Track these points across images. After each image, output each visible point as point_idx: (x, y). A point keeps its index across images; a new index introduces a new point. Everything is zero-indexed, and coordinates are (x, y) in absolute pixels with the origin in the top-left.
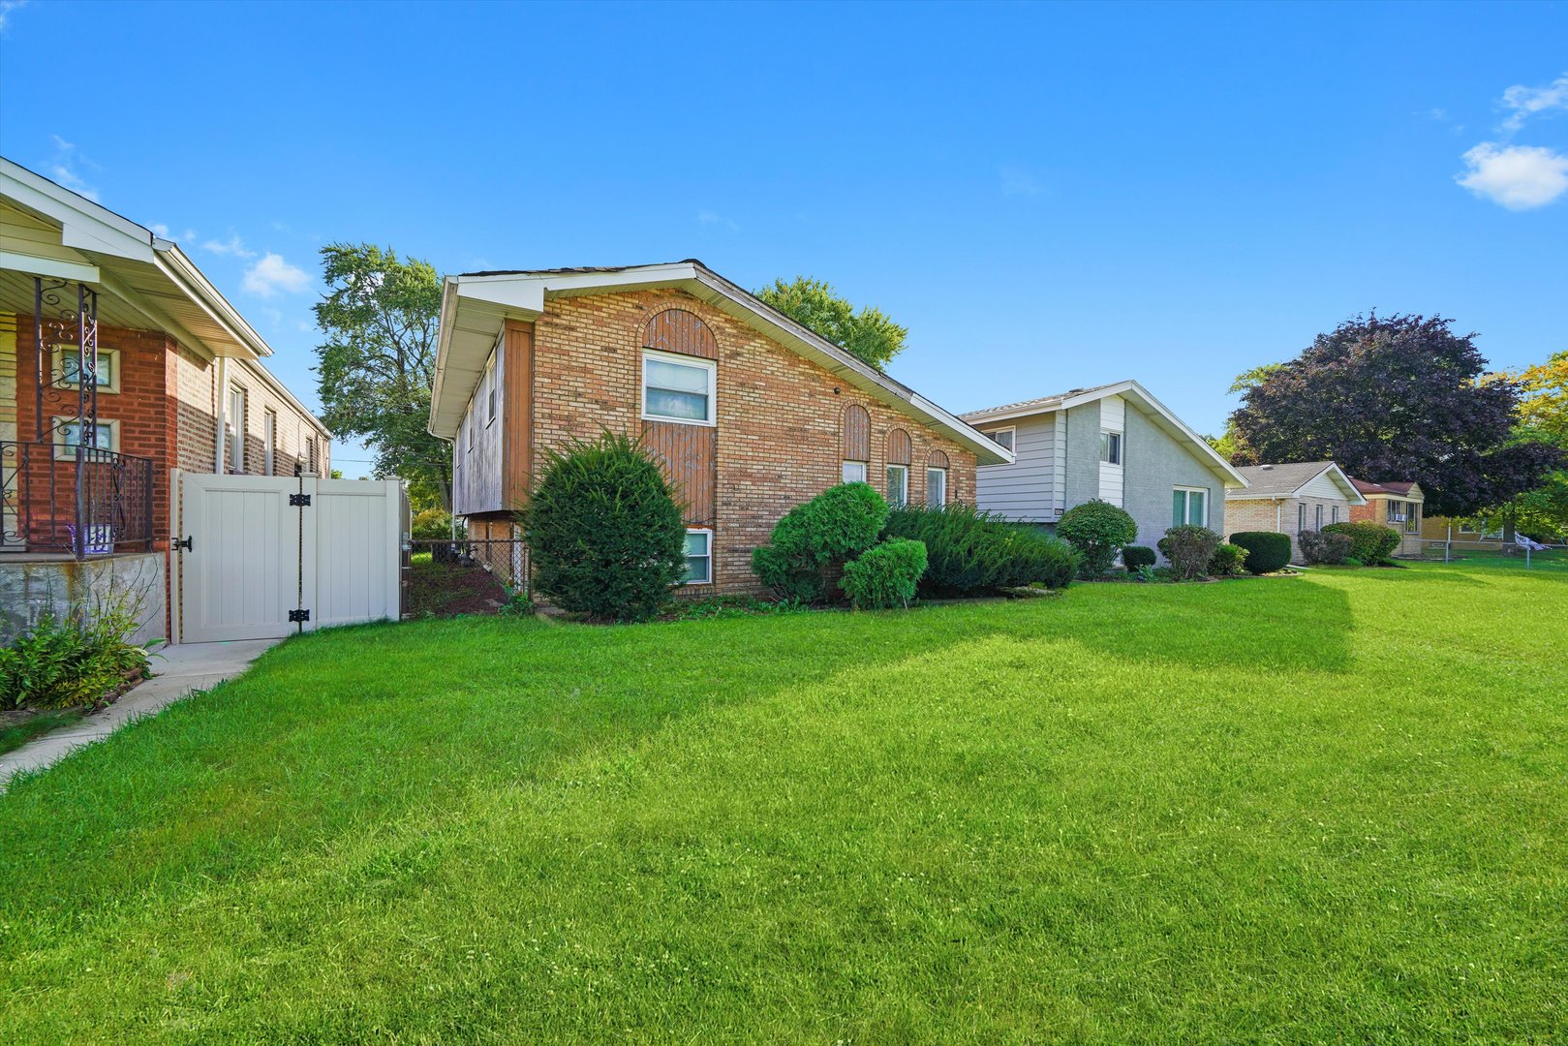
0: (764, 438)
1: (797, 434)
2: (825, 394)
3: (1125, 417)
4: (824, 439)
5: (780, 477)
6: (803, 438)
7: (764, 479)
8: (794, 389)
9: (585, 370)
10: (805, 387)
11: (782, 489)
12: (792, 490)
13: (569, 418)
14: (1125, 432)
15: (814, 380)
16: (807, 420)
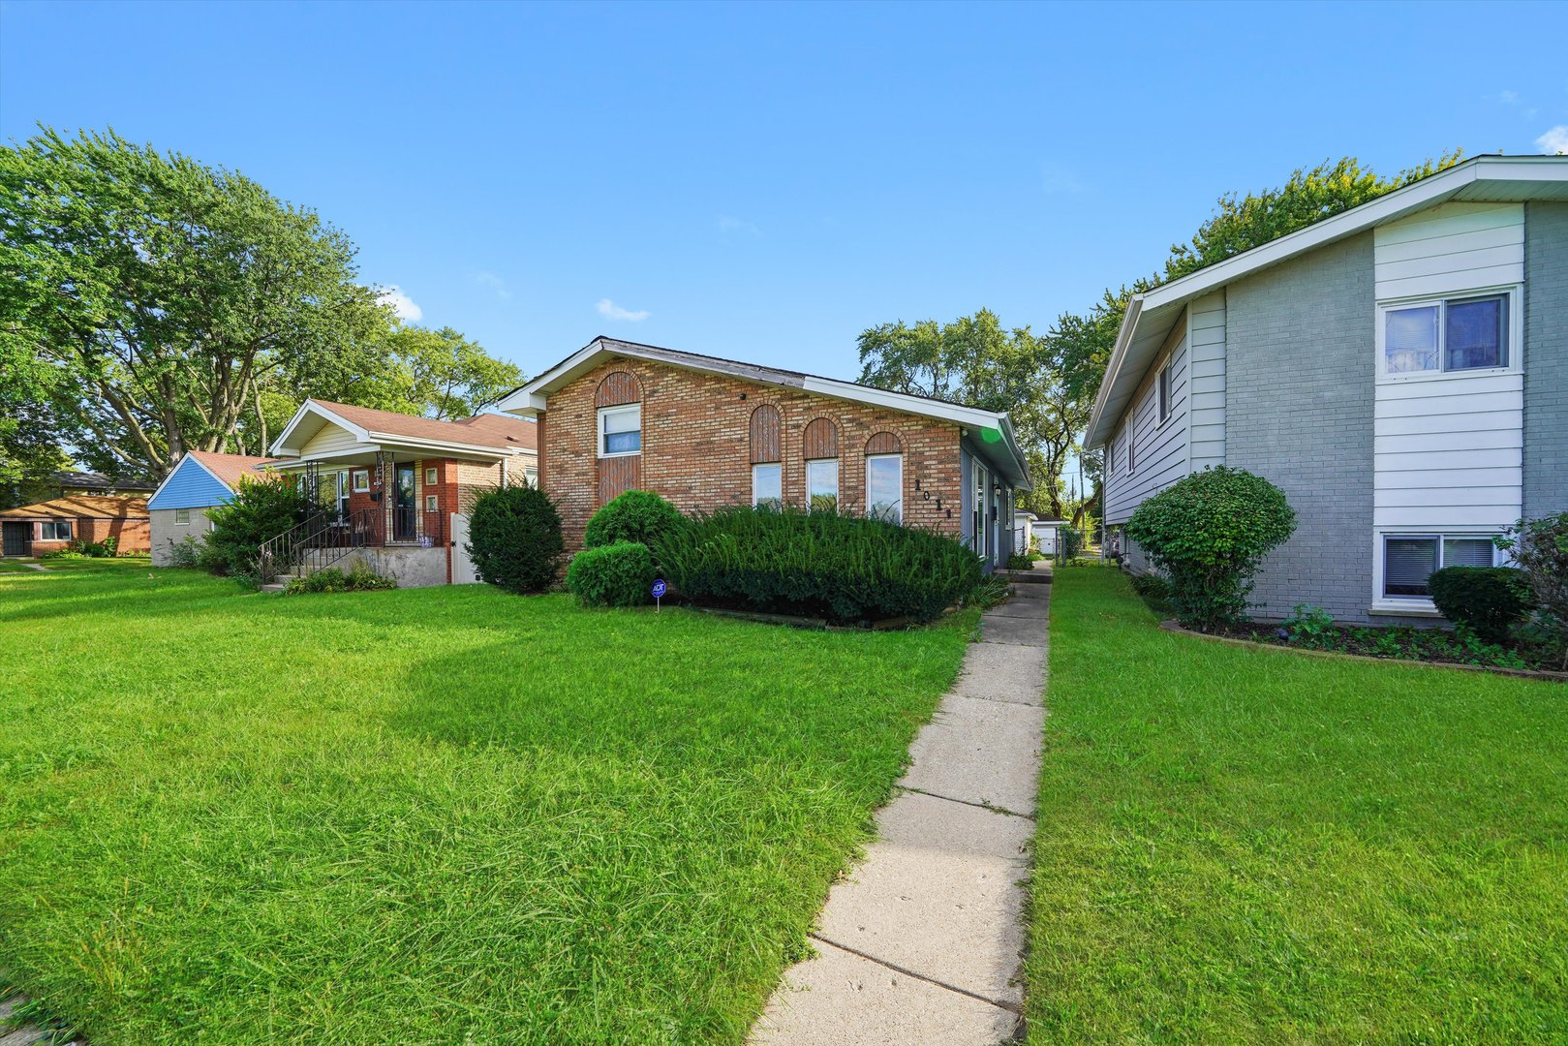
0: (676, 457)
1: (705, 447)
2: (730, 403)
3: (1526, 243)
4: (730, 447)
5: (690, 488)
6: (710, 450)
7: (677, 491)
8: (701, 407)
9: (568, 433)
10: (711, 402)
11: (692, 499)
12: (701, 499)
13: (561, 466)
14: (1526, 283)
15: (720, 394)
16: (713, 433)
